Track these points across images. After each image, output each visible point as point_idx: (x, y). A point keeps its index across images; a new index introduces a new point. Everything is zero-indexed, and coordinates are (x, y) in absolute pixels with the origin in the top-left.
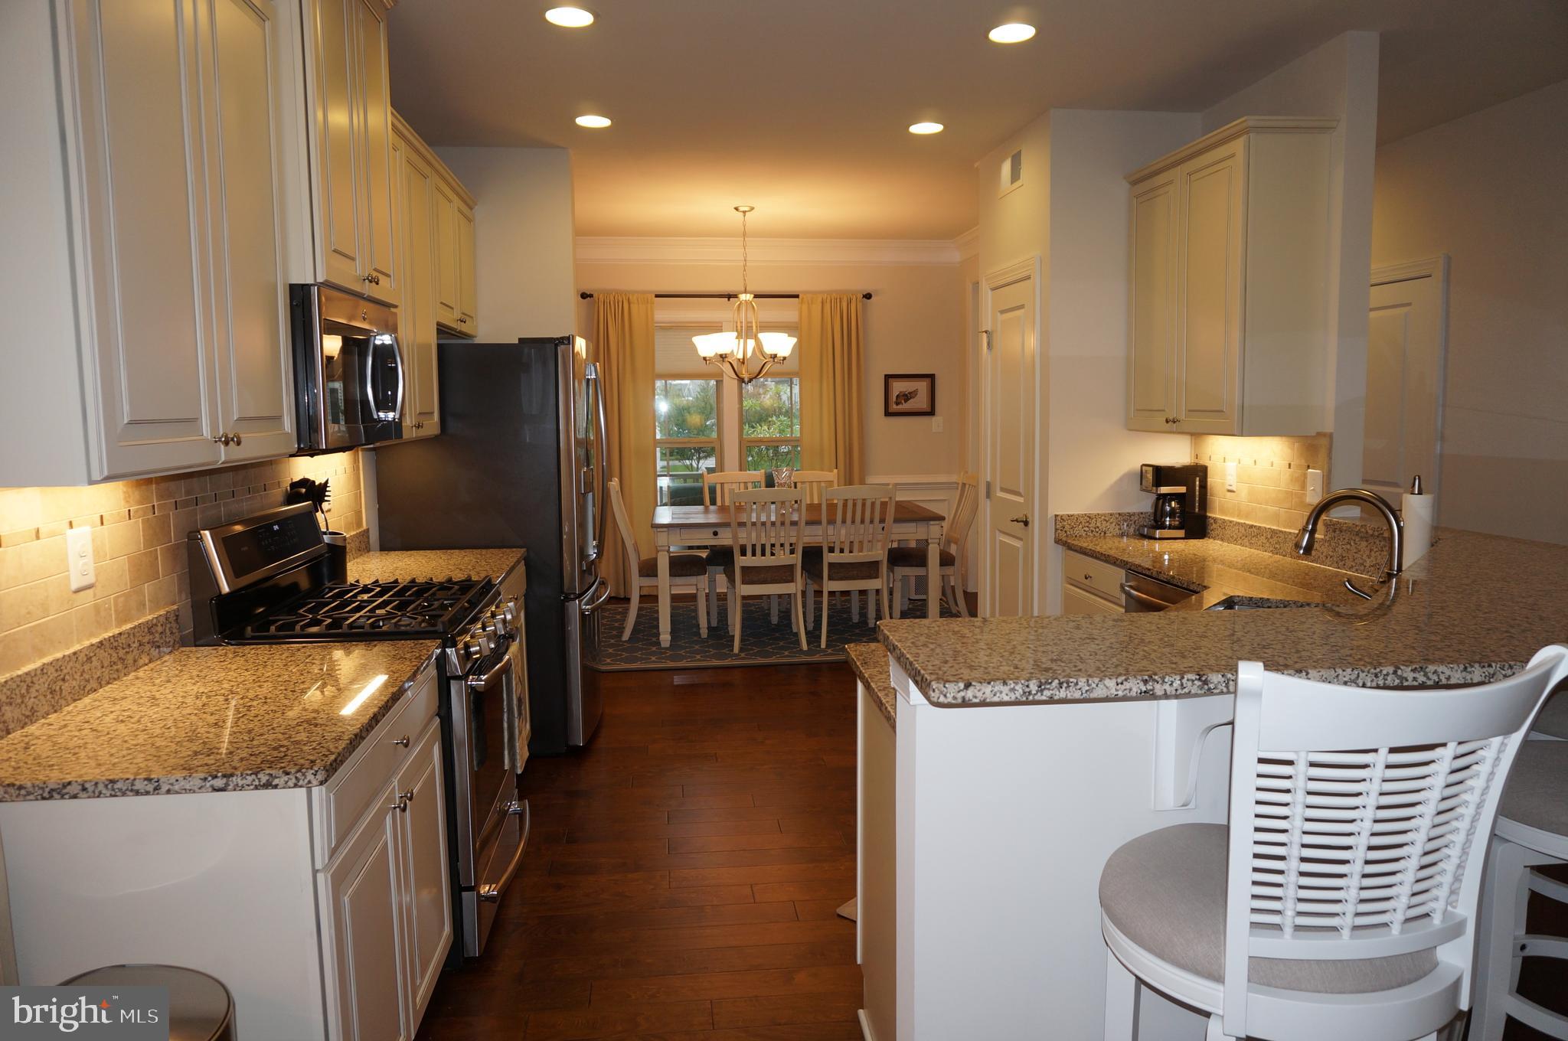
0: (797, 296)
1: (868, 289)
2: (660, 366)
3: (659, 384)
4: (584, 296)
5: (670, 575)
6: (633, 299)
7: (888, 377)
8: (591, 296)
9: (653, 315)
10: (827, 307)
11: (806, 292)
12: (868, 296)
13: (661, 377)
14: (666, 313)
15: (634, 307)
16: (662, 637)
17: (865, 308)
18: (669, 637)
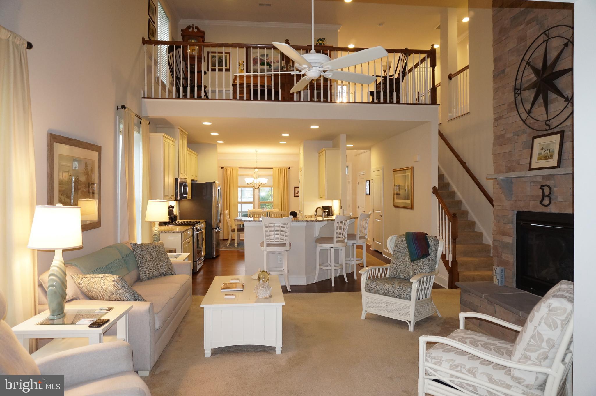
0: (272, 168)
1: (289, 166)
2: (239, 185)
3: (239, 189)
4: (222, 168)
5: (238, 231)
6: (233, 169)
7: (294, 187)
8: (224, 168)
9: (238, 173)
10: (280, 171)
11: (275, 167)
12: (289, 168)
13: (240, 187)
14: (241, 172)
15: (234, 171)
16: (235, 245)
17: (289, 171)
18: (237, 245)
